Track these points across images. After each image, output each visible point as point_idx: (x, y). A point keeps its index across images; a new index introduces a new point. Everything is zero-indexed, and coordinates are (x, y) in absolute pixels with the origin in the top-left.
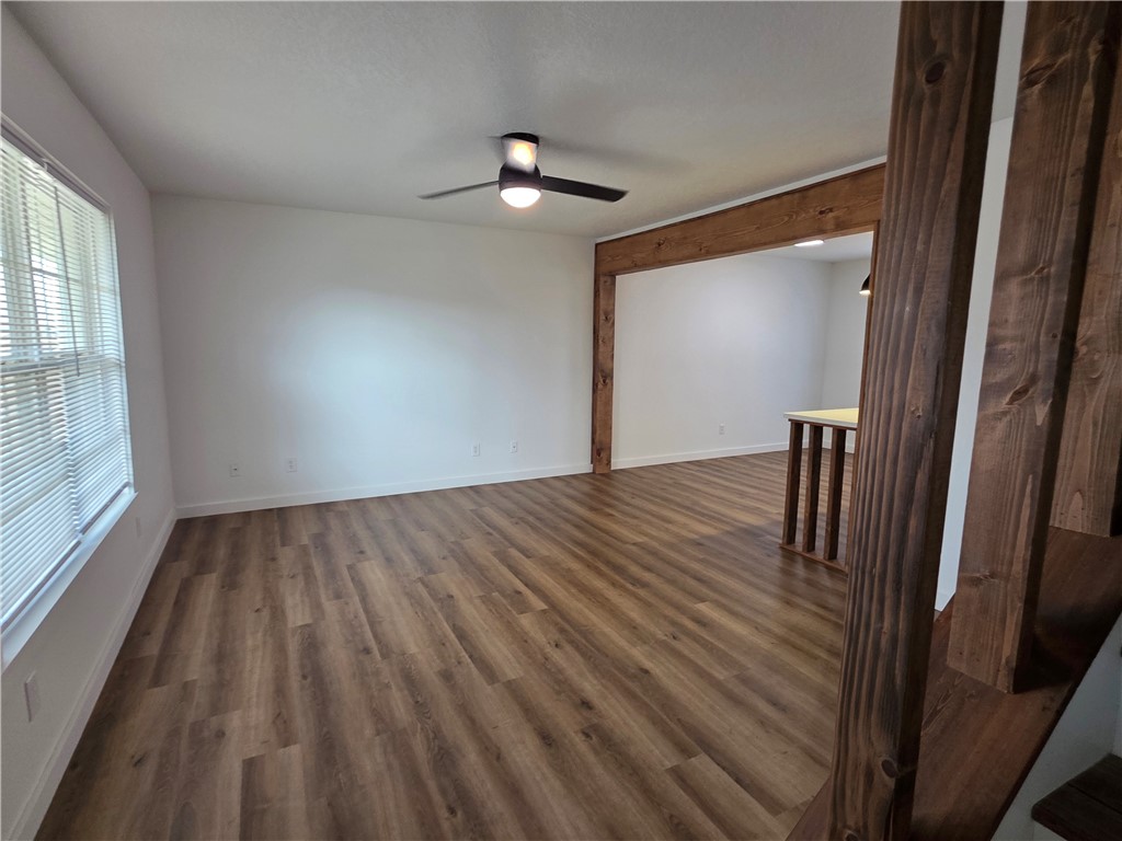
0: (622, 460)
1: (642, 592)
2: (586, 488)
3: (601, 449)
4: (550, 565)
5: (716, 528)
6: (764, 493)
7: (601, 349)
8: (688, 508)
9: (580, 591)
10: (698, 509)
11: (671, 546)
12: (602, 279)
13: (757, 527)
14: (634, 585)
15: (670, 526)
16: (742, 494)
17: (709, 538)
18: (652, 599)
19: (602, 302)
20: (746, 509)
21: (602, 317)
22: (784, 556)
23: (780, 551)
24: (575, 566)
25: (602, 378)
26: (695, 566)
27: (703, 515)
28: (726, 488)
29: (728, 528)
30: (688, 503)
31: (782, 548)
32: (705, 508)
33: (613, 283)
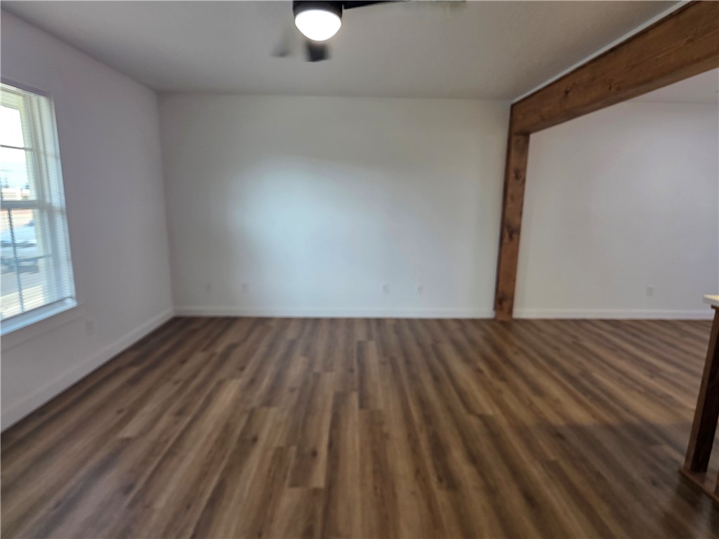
0: (526, 308)
1: (442, 497)
2: (477, 335)
3: (504, 298)
4: (374, 425)
5: (594, 416)
6: (684, 374)
7: (510, 205)
8: (571, 378)
9: (375, 472)
10: (585, 382)
11: (521, 430)
12: (514, 139)
13: (653, 427)
14: (440, 480)
15: (537, 400)
16: (653, 371)
17: (579, 430)
18: (446, 515)
19: (513, 161)
20: (650, 394)
21: (512, 175)
22: (679, 491)
23: (676, 480)
24: (396, 431)
25: (510, 233)
26: (536, 472)
27: (586, 392)
28: (637, 361)
29: (610, 419)
30: (575, 372)
31: (680, 472)
32: (594, 382)
33: (527, 142)
